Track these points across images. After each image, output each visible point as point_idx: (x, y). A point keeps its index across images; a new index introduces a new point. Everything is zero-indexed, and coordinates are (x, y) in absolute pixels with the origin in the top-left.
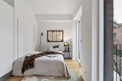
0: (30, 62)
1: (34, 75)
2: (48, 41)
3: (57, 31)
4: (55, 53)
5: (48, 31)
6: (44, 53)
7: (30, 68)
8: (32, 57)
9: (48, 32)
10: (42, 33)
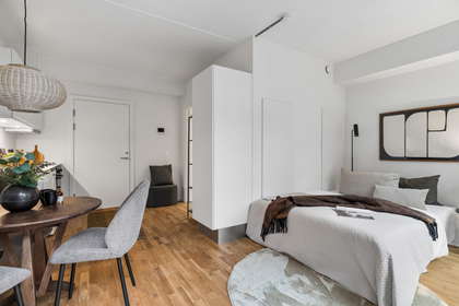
0: (279, 213)
1: (284, 254)
2: (384, 156)
3: (428, 110)
4: (379, 206)
5: (382, 116)
6: (336, 200)
7: (278, 231)
8: (285, 202)
9: (385, 118)
10: (356, 126)
